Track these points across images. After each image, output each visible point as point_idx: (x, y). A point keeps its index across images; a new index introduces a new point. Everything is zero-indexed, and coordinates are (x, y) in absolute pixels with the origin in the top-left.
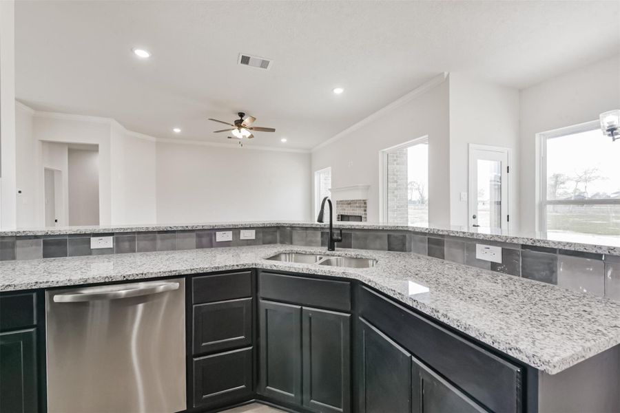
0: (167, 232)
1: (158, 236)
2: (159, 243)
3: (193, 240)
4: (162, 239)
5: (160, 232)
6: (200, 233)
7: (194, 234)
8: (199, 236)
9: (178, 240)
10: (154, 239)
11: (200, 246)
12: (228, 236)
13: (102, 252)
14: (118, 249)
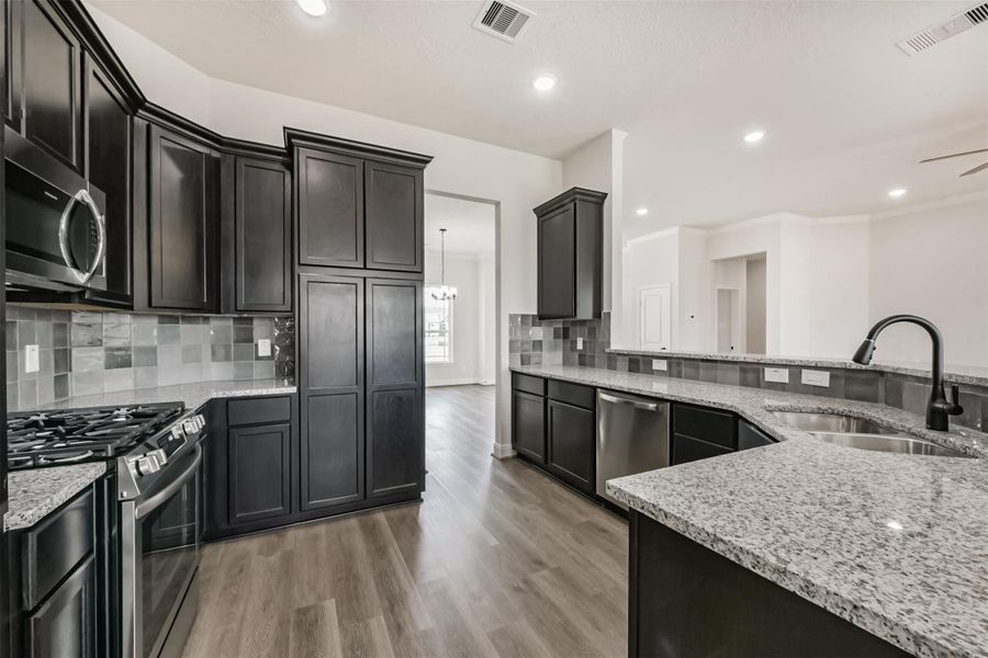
0: (708, 361)
1: (701, 364)
2: (702, 373)
3: (736, 375)
4: (706, 369)
5: (703, 360)
6: (744, 366)
7: (738, 367)
8: (743, 371)
9: (720, 371)
10: (697, 368)
11: (744, 383)
12: (782, 376)
13: (661, 373)
14: (669, 374)
